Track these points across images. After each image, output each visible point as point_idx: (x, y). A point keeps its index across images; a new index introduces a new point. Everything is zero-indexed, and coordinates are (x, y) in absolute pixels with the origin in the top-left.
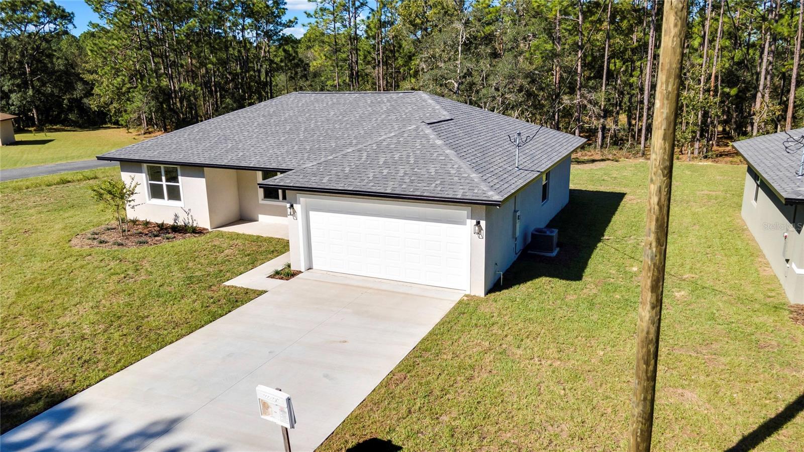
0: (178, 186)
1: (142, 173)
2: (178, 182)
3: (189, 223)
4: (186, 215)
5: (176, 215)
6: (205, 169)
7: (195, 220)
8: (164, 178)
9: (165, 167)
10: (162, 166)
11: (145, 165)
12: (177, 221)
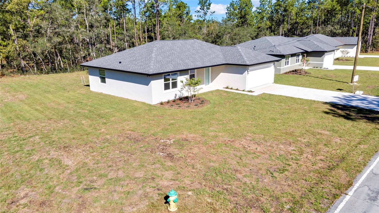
0: (177, 81)
1: (162, 79)
4: (180, 93)
8: (171, 79)
10: (171, 74)
12: (176, 97)
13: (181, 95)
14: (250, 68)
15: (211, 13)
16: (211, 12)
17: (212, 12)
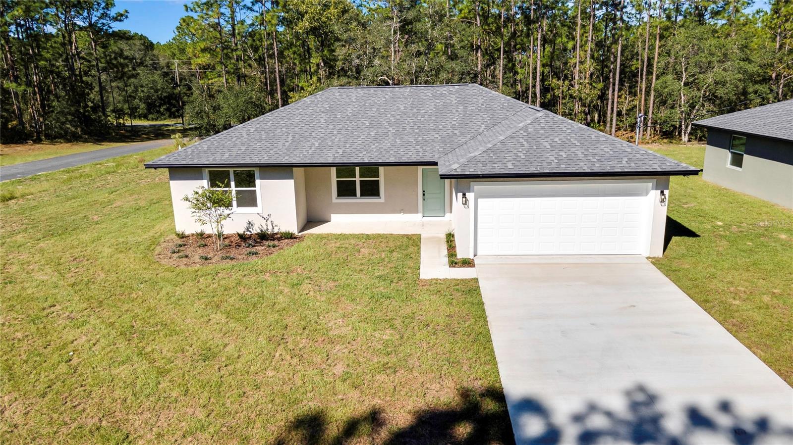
0: (255, 191)
1: (202, 179)
2: (254, 186)
3: (268, 229)
4: (263, 222)
5: (249, 223)
6: (294, 169)
7: (276, 226)
8: (233, 184)
9: (234, 171)
10: (231, 170)
11: (207, 170)
12: (251, 230)
13: (270, 228)
14: (478, 187)
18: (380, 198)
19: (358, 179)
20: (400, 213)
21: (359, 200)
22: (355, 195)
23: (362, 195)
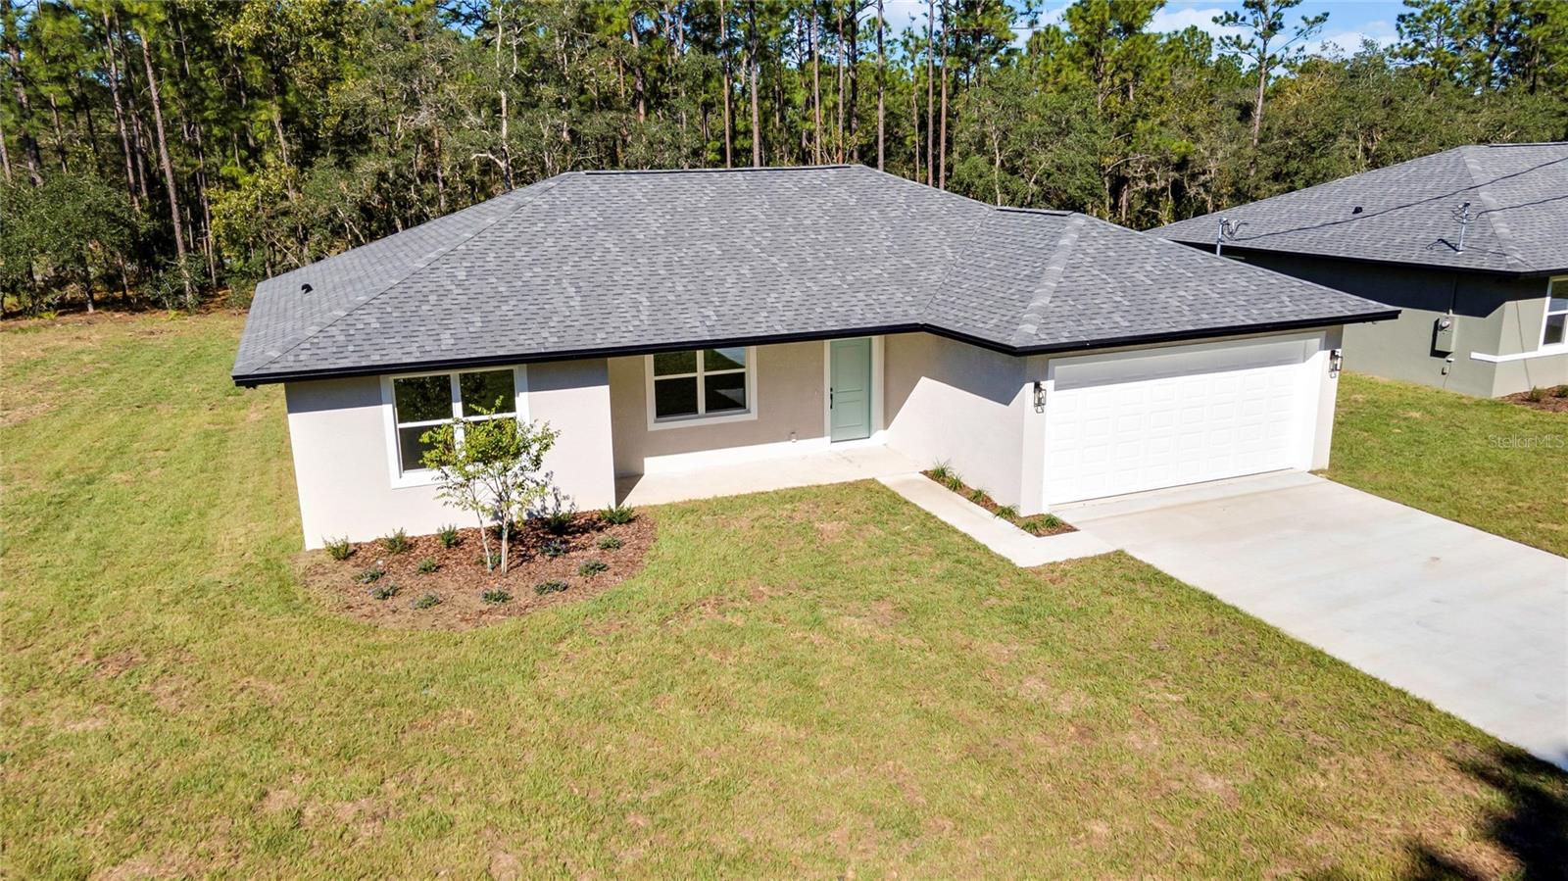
0: (515, 419)
1: (380, 404)
2: (513, 409)
6: (610, 360)
9: (463, 377)
10: (454, 375)
11: (392, 378)
15: (1303, 25)
16: (1304, 18)
17: (1311, 19)
18: (749, 412)
19: (700, 374)
20: (789, 440)
21: (703, 420)
22: (695, 411)
23: (708, 408)
